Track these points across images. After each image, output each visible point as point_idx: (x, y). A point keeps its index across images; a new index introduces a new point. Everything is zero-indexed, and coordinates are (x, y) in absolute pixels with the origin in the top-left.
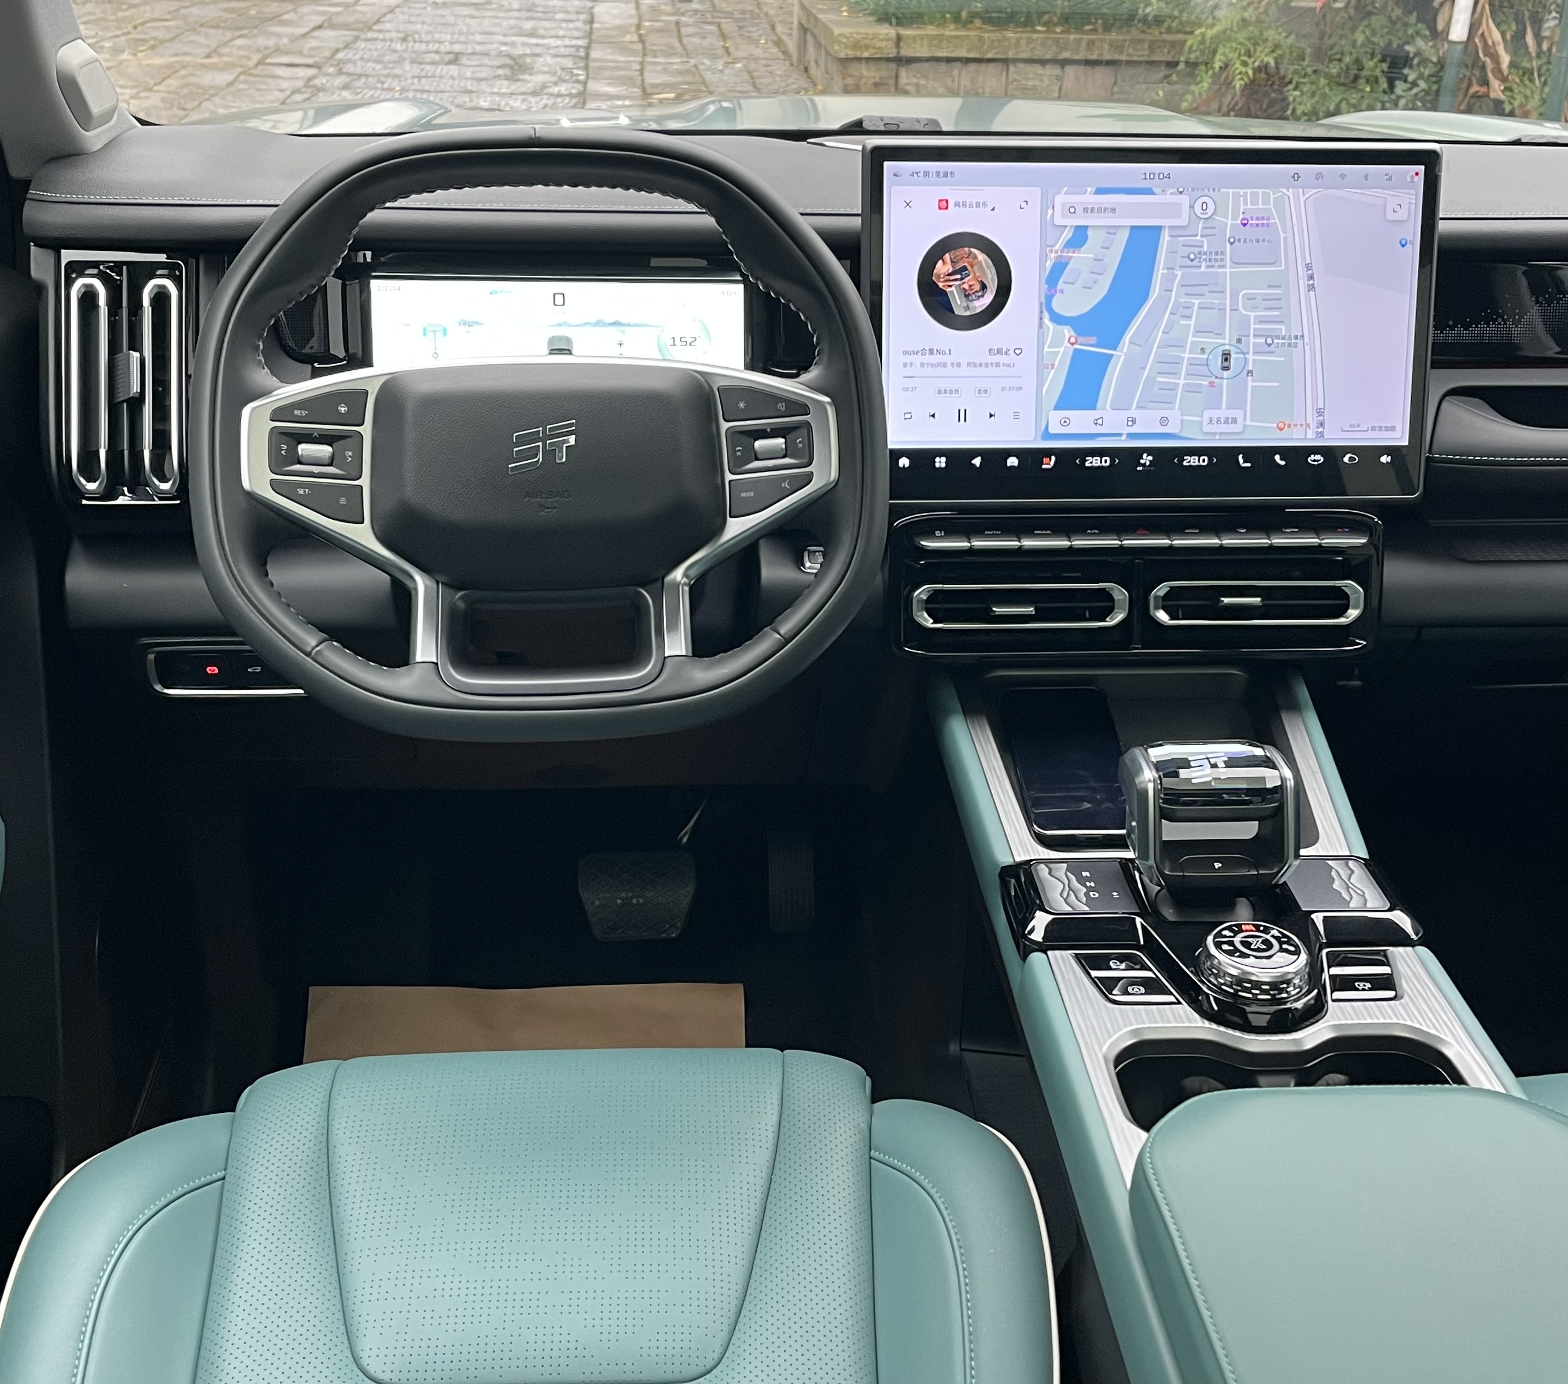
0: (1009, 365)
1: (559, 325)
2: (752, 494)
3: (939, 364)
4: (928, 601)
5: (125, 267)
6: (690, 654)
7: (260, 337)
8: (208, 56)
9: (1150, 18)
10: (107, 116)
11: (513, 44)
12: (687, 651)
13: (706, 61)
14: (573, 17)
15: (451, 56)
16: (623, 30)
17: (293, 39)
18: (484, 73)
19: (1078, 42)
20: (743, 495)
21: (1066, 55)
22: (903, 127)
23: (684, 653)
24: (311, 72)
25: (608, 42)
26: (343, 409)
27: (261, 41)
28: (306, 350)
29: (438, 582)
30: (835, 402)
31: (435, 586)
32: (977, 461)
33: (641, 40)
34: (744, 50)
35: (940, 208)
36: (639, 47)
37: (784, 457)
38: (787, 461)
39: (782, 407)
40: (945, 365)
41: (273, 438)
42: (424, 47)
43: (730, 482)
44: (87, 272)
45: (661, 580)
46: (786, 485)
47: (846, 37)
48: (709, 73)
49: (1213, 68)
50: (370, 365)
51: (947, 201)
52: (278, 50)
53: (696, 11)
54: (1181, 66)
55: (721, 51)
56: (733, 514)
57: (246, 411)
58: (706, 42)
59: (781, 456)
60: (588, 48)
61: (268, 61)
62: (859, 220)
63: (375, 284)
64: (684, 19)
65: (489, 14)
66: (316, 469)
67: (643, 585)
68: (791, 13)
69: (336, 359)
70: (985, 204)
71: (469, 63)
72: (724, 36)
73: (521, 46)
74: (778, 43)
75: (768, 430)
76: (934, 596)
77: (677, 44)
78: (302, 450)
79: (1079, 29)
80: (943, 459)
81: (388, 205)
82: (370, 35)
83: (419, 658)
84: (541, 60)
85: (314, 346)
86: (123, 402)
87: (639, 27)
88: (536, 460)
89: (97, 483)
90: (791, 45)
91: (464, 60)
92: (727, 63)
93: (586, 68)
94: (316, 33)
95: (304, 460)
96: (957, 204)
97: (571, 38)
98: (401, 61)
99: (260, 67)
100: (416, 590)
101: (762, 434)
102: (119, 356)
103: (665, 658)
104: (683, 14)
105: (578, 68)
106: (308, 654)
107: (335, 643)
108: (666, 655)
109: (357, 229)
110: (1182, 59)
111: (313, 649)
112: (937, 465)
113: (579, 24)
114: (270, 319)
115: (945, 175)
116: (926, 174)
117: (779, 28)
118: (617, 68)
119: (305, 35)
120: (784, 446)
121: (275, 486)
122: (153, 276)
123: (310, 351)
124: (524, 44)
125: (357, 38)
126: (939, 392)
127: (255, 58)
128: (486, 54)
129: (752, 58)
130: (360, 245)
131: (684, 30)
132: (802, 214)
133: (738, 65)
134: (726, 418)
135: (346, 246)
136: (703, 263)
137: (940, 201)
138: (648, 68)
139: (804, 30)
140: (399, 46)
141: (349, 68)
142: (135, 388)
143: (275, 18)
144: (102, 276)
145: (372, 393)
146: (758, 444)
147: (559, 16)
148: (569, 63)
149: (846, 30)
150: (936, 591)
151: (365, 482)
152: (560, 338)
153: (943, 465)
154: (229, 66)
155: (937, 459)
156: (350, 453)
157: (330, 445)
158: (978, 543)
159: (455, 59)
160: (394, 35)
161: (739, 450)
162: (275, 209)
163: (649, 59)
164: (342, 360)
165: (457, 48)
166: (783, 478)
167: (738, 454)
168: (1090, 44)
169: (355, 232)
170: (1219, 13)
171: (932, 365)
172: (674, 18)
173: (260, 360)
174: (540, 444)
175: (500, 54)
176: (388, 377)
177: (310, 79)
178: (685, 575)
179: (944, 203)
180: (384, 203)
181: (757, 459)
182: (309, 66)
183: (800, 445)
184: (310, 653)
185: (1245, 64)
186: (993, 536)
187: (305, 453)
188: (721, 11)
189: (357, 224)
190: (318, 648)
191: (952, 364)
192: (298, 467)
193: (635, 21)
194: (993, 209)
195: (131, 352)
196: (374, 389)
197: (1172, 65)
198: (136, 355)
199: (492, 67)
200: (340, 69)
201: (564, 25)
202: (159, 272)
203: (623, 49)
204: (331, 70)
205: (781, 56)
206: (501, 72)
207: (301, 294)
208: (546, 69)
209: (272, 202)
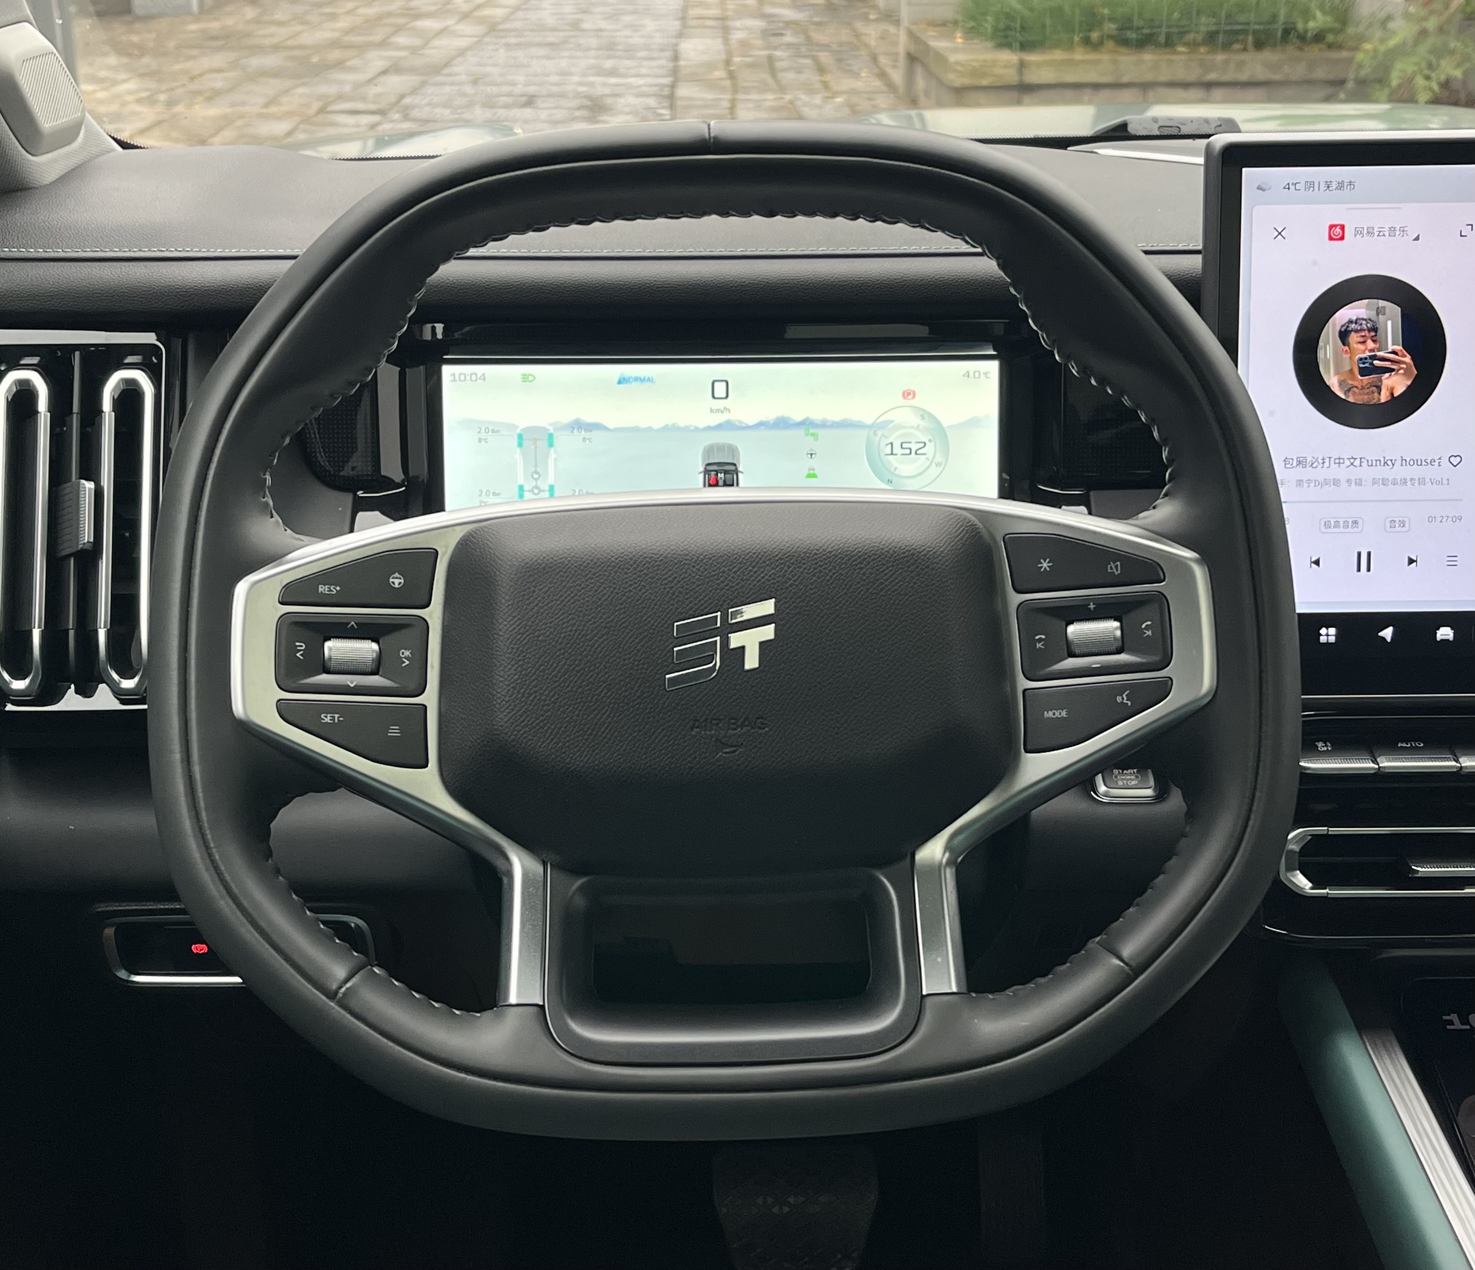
0: (1441, 482)
1: (719, 427)
2: (1064, 713)
3: (1326, 482)
4: (1303, 851)
5: (77, 353)
6: (964, 990)
7: (267, 466)
8: (267, 105)
9: (1309, 35)
10: (68, 134)
11: (591, 84)
12: (958, 984)
13: (803, 97)
14: (656, 54)
15: (524, 99)
16: (710, 66)
17: (357, 86)
18: (560, 114)
19: (1226, 62)
20: (1050, 714)
21: (1212, 76)
22: (1185, 130)
23: (954, 989)
24: (376, 118)
25: (695, 78)
26: (397, 581)
27: (325, 89)
28: (347, 471)
29: (545, 864)
30: (1206, 559)
31: (540, 869)
32: (1387, 633)
33: (732, 75)
34: (847, 83)
35: (1331, 238)
36: (728, 83)
37: (1119, 651)
38: (1124, 657)
39: (1115, 568)
40: (1336, 482)
41: (284, 634)
42: (495, 90)
43: (1025, 691)
44: (22, 362)
45: (909, 857)
46: (1123, 699)
47: (962, 65)
48: (806, 109)
49: (1389, 85)
50: (441, 508)
51: (1342, 227)
52: (340, 97)
53: (789, 45)
54: (1350, 85)
55: (818, 86)
56: (1029, 748)
57: (241, 589)
58: (803, 77)
59: (1113, 648)
60: (673, 86)
61: (330, 108)
62: (1198, 260)
63: (447, 371)
64: (778, 53)
65: (566, 54)
66: (352, 681)
67: (880, 866)
68: (896, 44)
69: (389, 483)
70: (1403, 230)
71: (545, 105)
72: (821, 69)
73: (600, 86)
74: (882, 75)
75: (1092, 606)
76: (1314, 845)
77: (770, 80)
78: (330, 649)
79: (1226, 47)
80: (1332, 631)
81: (472, 252)
82: (439, 79)
83: (513, 999)
84: (622, 100)
85: (357, 464)
86: (68, 556)
87: (728, 62)
88: (711, 665)
89: (27, 681)
90: (897, 76)
91: (540, 103)
92: (827, 97)
93: (672, 107)
94: (384, 79)
95: (332, 665)
96: (1358, 232)
97: (656, 76)
98: (471, 105)
99: (321, 116)
100: (510, 875)
101: (1082, 613)
102: (67, 488)
103: (923, 997)
104: (775, 48)
105: (663, 108)
106: (332, 995)
107: (376, 970)
108: (924, 993)
109: (423, 290)
110: (1351, 75)
111: (340, 988)
112: (1323, 639)
113: (663, 62)
114: (283, 437)
115: (1341, 186)
116: (1310, 185)
117: (883, 60)
118: (706, 107)
119: (370, 81)
120: (1118, 633)
121: (285, 711)
122: (121, 365)
123: (351, 473)
124: (604, 85)
125: (424, 84)
126: (1327, 525)
127: (316, 106)
128: (563, 95)
129: (854, 92)
130: (427, 314)
131: (779, 65)
132: (1147, 252)
133: (839, 100)
134: (1018, 587)
135: (404, 319)
136: (922, 331)
137: (1332, 227)
138: (740, 106)
139: (912, 59)
140: (469, 89)
141: (415, 113)
142: (87, 536)
143: (339, 65)
144: (42, 369)
145: (444, 554)
146: (1073, 630)
147: (643, 54)
148: (652, 102)
149: (961, 57)
150: (1316, 837)
151: (430, 698)
152: (721, 448)
153: (1332, 639)
154: (289, 114)
155: (1323, 631)
156: (407, 653)
157: (374, 640)
158: (1388, 763)
159: (530, 101)
160: (463, 77)
161: (1040, 640)
162: (292, 262)
163: (740, 96)
164: (399, 486)
165: (532, 89)
166: (1120, 688)
167: (1039, 645)
168: (1240, 65)
169: (419, 295)
170: (1391, 25)
171: (1317, 483)
172: (767, 53)
173: (267, 504)
174: (718, 638)
175: (578, 95)
176: (469, 528)
177: (373, 127)
178: (948, 847)
179: (1338, 230)
180: (467, 248)
181: (1072, 655)
182: (373, 113)
183: (1149, 633)
184: (336, 992)
185: (1428, 78)
186: (1413, 752)
187: (335, 654)
188: (818, 45)
189: (423, 282)
190: (348, 985)
191: (1348, 481)
192: (324, 678)
193: (723, 56)
194: (1417, 239)
195: (83, 481)
196: (446, 547)
197: (1341, 83)
198: (89, 485)
199: (569, 109)
200: (407, 114)
201: (646, 63)
202: (129, 359)
203: (711, 85)
204: (397, 116)
205: (884, 88)
206: (578, 113)
207: (333, 396)
208: (627, 109)
209: (288, 252)
